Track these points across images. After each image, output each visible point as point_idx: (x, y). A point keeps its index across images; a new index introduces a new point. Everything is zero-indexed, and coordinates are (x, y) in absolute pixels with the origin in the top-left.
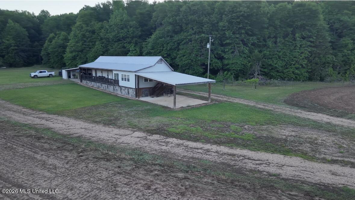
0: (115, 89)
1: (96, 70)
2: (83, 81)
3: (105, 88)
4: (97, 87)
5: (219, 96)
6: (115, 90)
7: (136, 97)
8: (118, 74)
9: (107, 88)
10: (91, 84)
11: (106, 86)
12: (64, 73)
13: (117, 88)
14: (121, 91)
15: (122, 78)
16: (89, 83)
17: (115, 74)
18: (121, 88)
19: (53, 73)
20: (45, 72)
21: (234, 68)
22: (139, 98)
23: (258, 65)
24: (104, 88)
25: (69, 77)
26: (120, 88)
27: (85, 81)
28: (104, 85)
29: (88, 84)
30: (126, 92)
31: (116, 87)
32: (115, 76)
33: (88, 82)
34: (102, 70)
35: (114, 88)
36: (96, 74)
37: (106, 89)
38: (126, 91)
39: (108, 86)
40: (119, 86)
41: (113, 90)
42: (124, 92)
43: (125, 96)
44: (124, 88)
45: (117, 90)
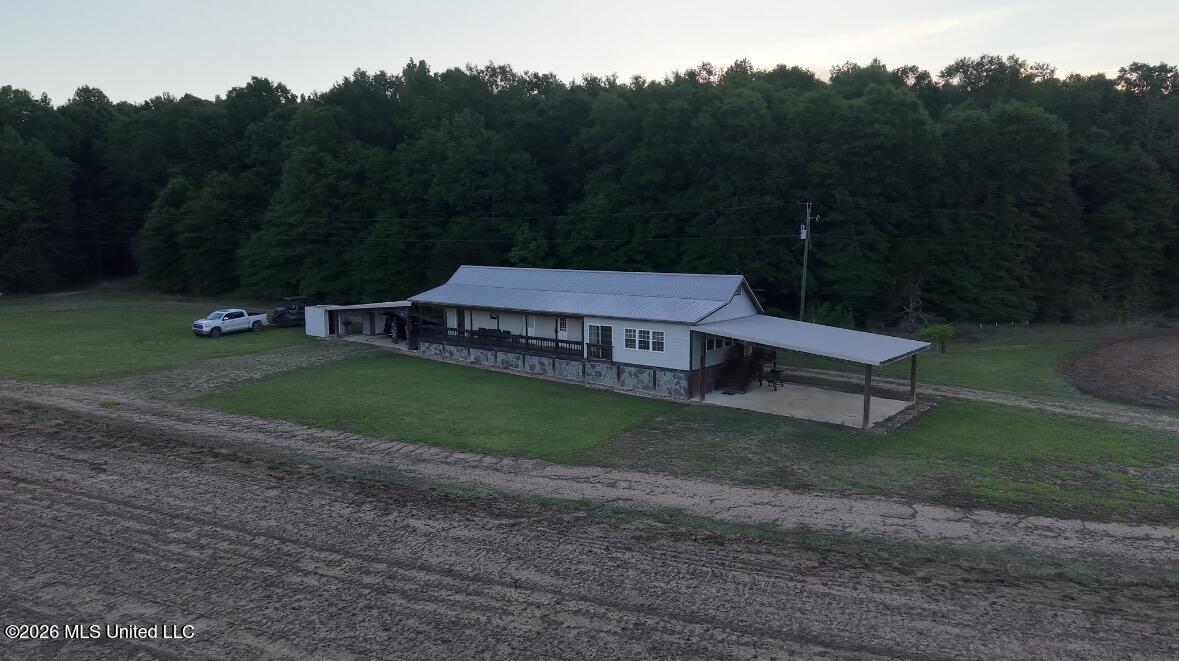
0: (589, 370)
1: (461, 310)
3: (538, 367)
4: (499, 364)
5: (901, 381)
6: (590, 375)
7: (690, 393)
8: (607, 331)
9: (549, 366)
10: (465, 354)
12: (316, 319)
13: (602, 367)
14: (619, 376)
15: (627, 340)
16: (456, 352)
17: (594, 327)
18: (619, 369)
19: (263, 318)
20: (242, 315)
21: (854, 292)
22: (703, 398)
24: (533, 367)
25: (332, 329)
26: (615, 369)
29: (448, 355)
30: (646, 381)
31: (594, 366)
32: (593, 335)
33: (451, 348)
34: (495, 313)
35: (584, 368)
36: (461, 323)
37: (544, 370)
38: (646, 376)
39: (554, 362)
40: (613, 363)
41: (581, 373)
42: (635, 380)
43: (640, 393)
44: (633, 370)
45: (599, 374)
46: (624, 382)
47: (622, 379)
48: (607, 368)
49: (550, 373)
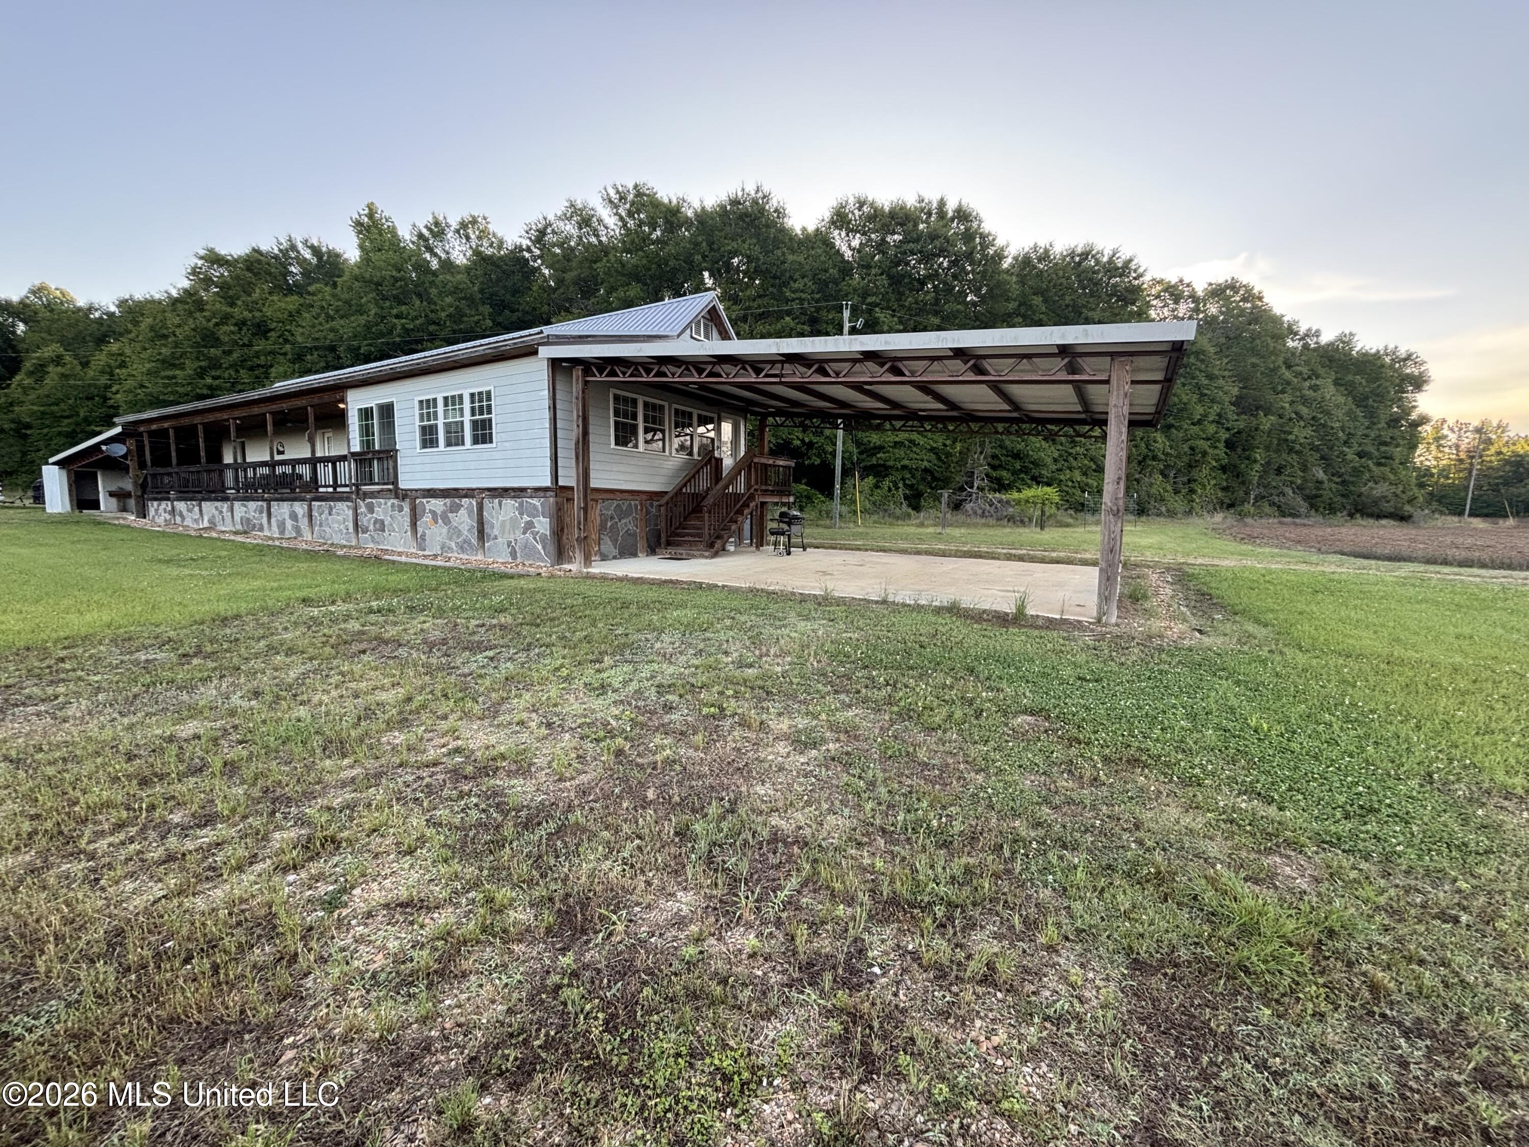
0: (364, 520)
2: (153, 507)
3: (289, 524)
4: (239, 527)
6: (365, 531)
7: (561, 554)
8: (388, 411)
9: (304, 523)
10: (197, 516)
11: (300, 508)
12: (53, 479)
13: (384, 508)
14: (416, 529)
15: (423, 429)
16: (185, 513)
17: (366, 414)
18: (413, 509)
21: (906, 462)
22: (587, 562)
23: (981, 453)
24: (282, 526)
26: (407, 510)
27: (164, 504)
28: (286, 505)
29: (178, 519)
30: (464, 529)
31: (371, 509)
32: (366, 431)
33: (181, 506)
35: (356, 515)
37: (298, 530)
38: (464, 519)
39: (310, 509)
40: (402, 495)
41: (351, 530)
42: (445, 530)
43: (457, 559)
44: (437, 505)
45: (381, 526)
46: (424, 535)
47: (420, 530)
48: (393, 505)
49: (307, 536)
